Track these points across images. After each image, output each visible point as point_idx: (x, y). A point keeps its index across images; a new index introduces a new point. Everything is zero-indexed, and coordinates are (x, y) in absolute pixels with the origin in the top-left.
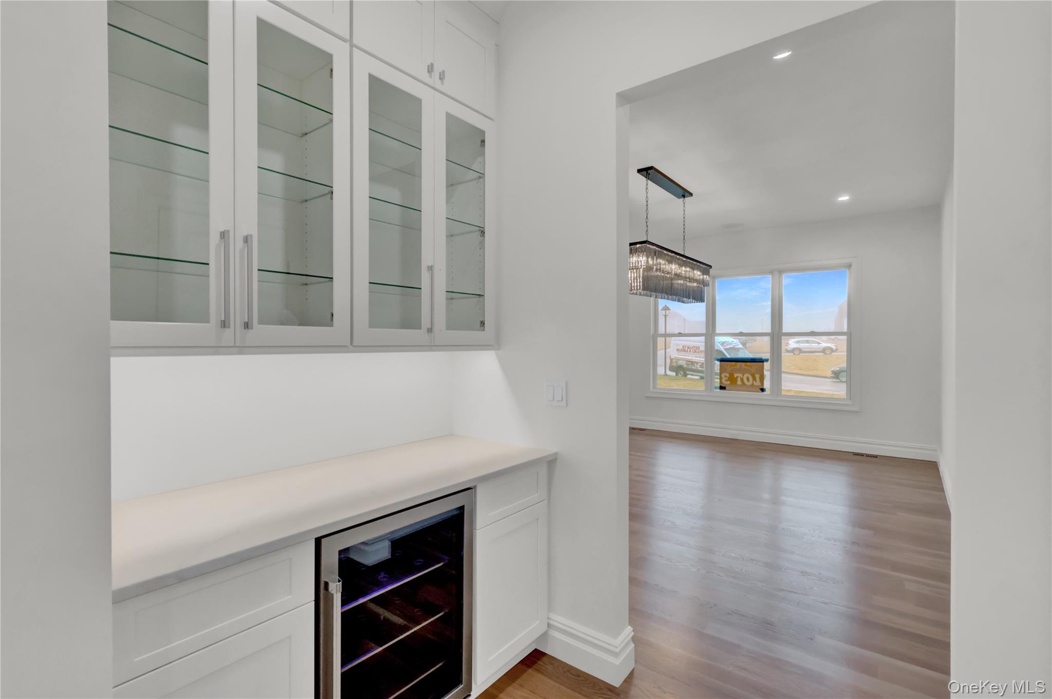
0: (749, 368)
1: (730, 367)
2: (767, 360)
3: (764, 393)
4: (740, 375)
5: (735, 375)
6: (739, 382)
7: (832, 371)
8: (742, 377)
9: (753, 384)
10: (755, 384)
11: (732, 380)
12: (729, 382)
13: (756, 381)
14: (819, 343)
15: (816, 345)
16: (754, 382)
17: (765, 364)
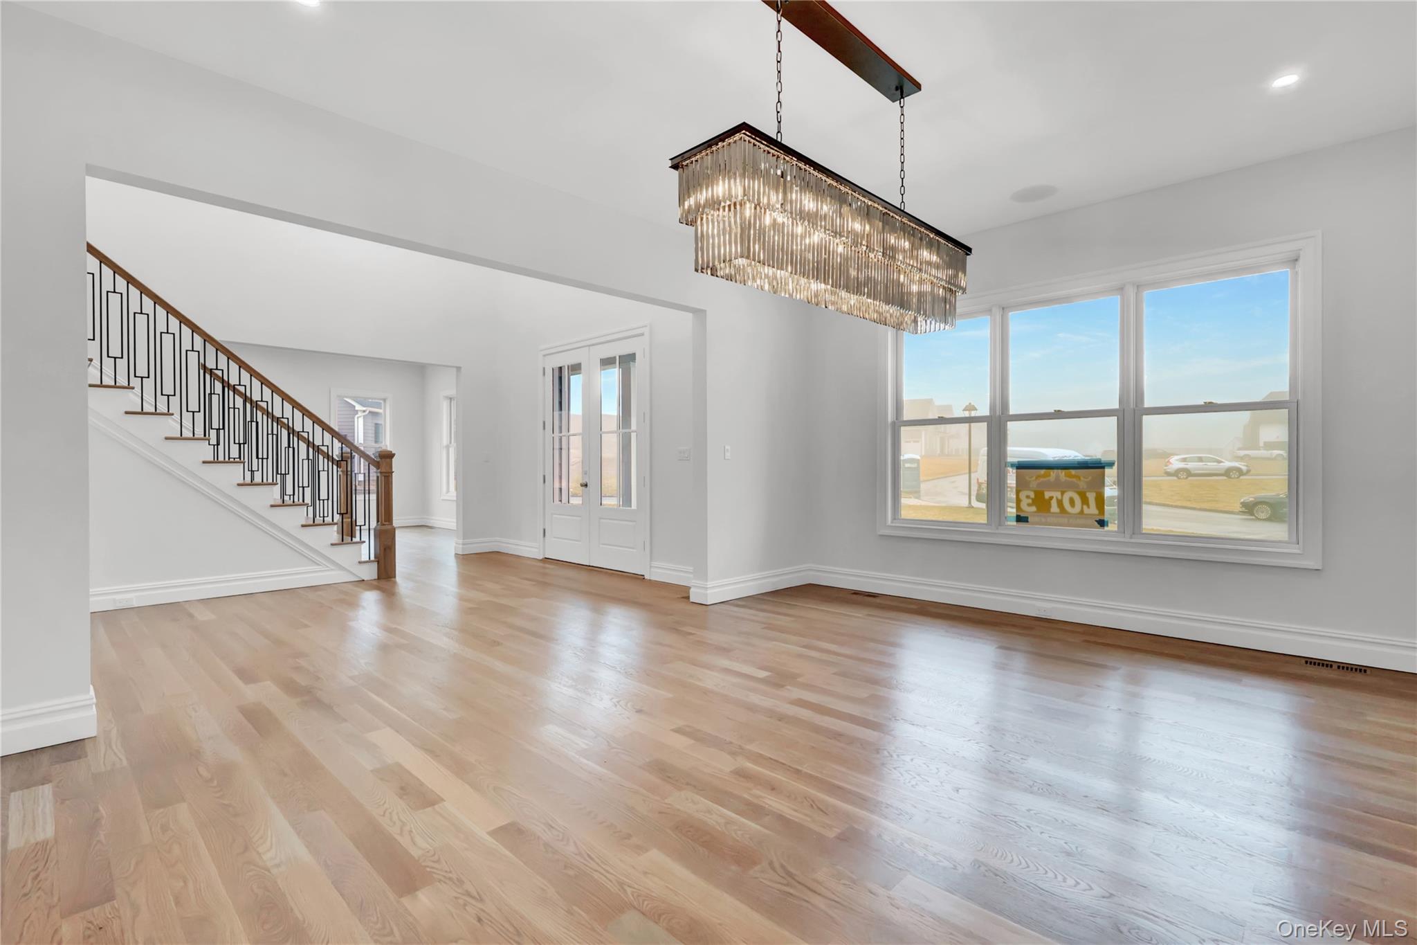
0: (1074, 480)
1: (1036, 478)
2: (1111, 464)
3: (1106, 528)
4: (1057, 495)
5: (1047, 495)
6: (1054, 508)
7: (1241, 503)
8: (1060, 497)
9: (1082, 512)
10: (1086, 510)
11: (1041, 503)
12: (1034, 509)
13: (1089, 507)
14: (1220, 462)
15: (1215, 464)
16: (1085, 507)
17: (1107, 471)
